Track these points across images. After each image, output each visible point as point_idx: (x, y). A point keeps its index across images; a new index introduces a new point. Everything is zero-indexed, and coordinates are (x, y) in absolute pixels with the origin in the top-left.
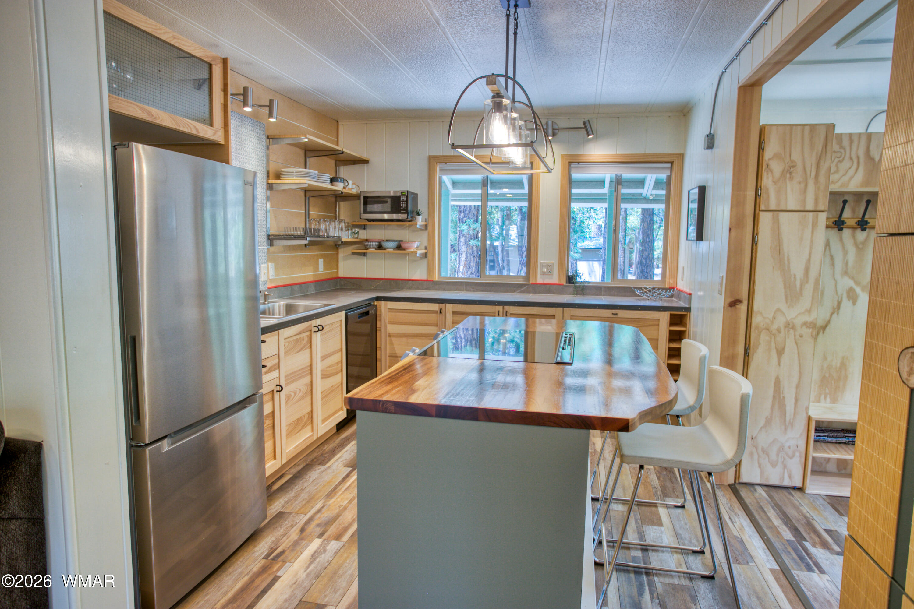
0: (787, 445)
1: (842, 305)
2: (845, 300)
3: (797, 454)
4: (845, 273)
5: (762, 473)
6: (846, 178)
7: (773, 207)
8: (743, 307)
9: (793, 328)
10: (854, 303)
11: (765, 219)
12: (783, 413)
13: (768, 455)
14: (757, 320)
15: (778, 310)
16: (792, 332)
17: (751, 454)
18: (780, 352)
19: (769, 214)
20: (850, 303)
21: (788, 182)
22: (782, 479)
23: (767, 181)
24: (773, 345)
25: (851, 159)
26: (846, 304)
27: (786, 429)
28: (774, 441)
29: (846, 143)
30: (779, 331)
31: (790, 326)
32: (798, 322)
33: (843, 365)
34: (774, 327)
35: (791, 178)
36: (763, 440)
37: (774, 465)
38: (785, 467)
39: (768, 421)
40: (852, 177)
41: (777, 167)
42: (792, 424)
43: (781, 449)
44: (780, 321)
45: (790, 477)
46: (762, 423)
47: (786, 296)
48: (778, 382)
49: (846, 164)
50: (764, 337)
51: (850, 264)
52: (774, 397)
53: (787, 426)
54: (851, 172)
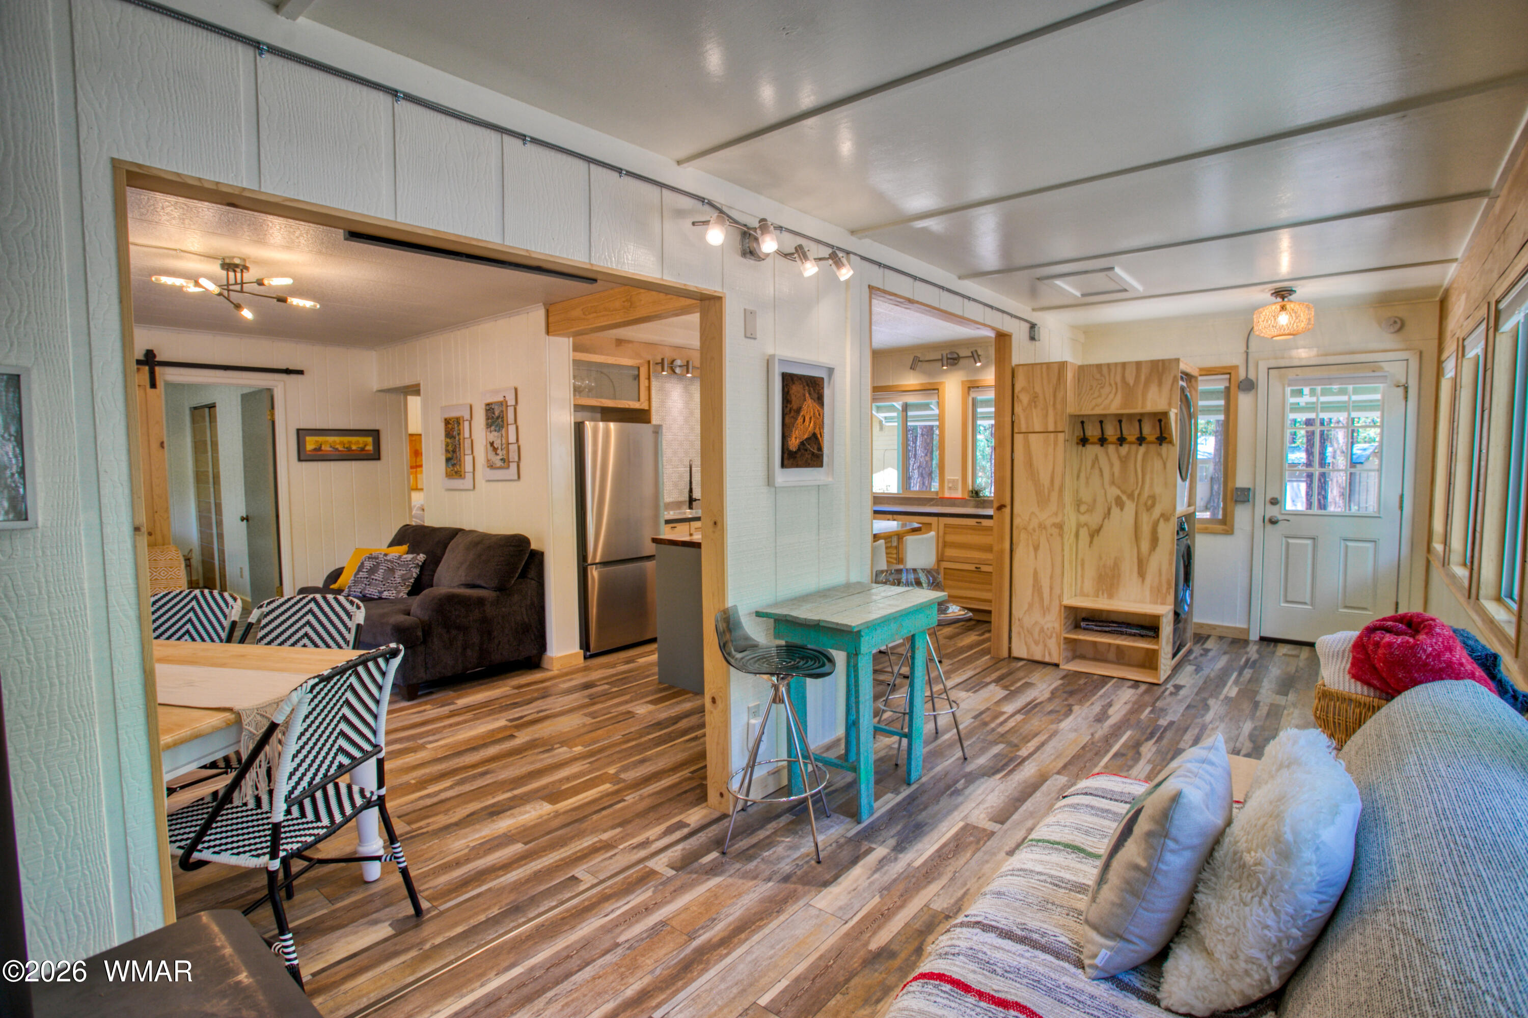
0: (1045, 627)
1: (1112, 511)
2: (1114, 506)
3: (1054, 635)
4: (1113, 483)
5: (1028, 649)
6: (1107, 402)
7: (1024, 430)
8: (1007, 510)
9: (1045, 528)
10: (1122, 509)
11: (1018, 438)
12: (1042, 599)
13: (1032, 634)
14: (1017, 521)
15: (1033, 513)
16: (1044, 531)
17: (1019, 633)
18: (1036, 548)
19: (1021, 436)
20: (1118, 510)
21: (1034, 410)
22: (1044, 656)
23: (1018, 409)
24: (1030, 542)
25: (1110, 385)
26: (1115, 510)
27: (1044, 614)
28: (1036, 623)
29: (1105, 371)
30: (1034, 530)
31: (1042, 526)
32: (1049, 523)
33: (1116, 566)
34: (1030, 528)
35: (1036, 407)
36: (1028, 621)
37: (1037, 643)
38: (1045, 646)
39: (1031, 606)
40: (1112, 401)
41: (1024, 398)
42: (1049, 609)
43: (1042, 630)
44: (1034, 523)
45: (1050, 654)
46: (1026, 607)
47: (1038, 503)
48: (1036, 573)
49: (1106, 390)
50: (1023, 536)
51: (1117, 474)
52: (1034, 586)
53: (1045, 611)
54: (1111, 396)
